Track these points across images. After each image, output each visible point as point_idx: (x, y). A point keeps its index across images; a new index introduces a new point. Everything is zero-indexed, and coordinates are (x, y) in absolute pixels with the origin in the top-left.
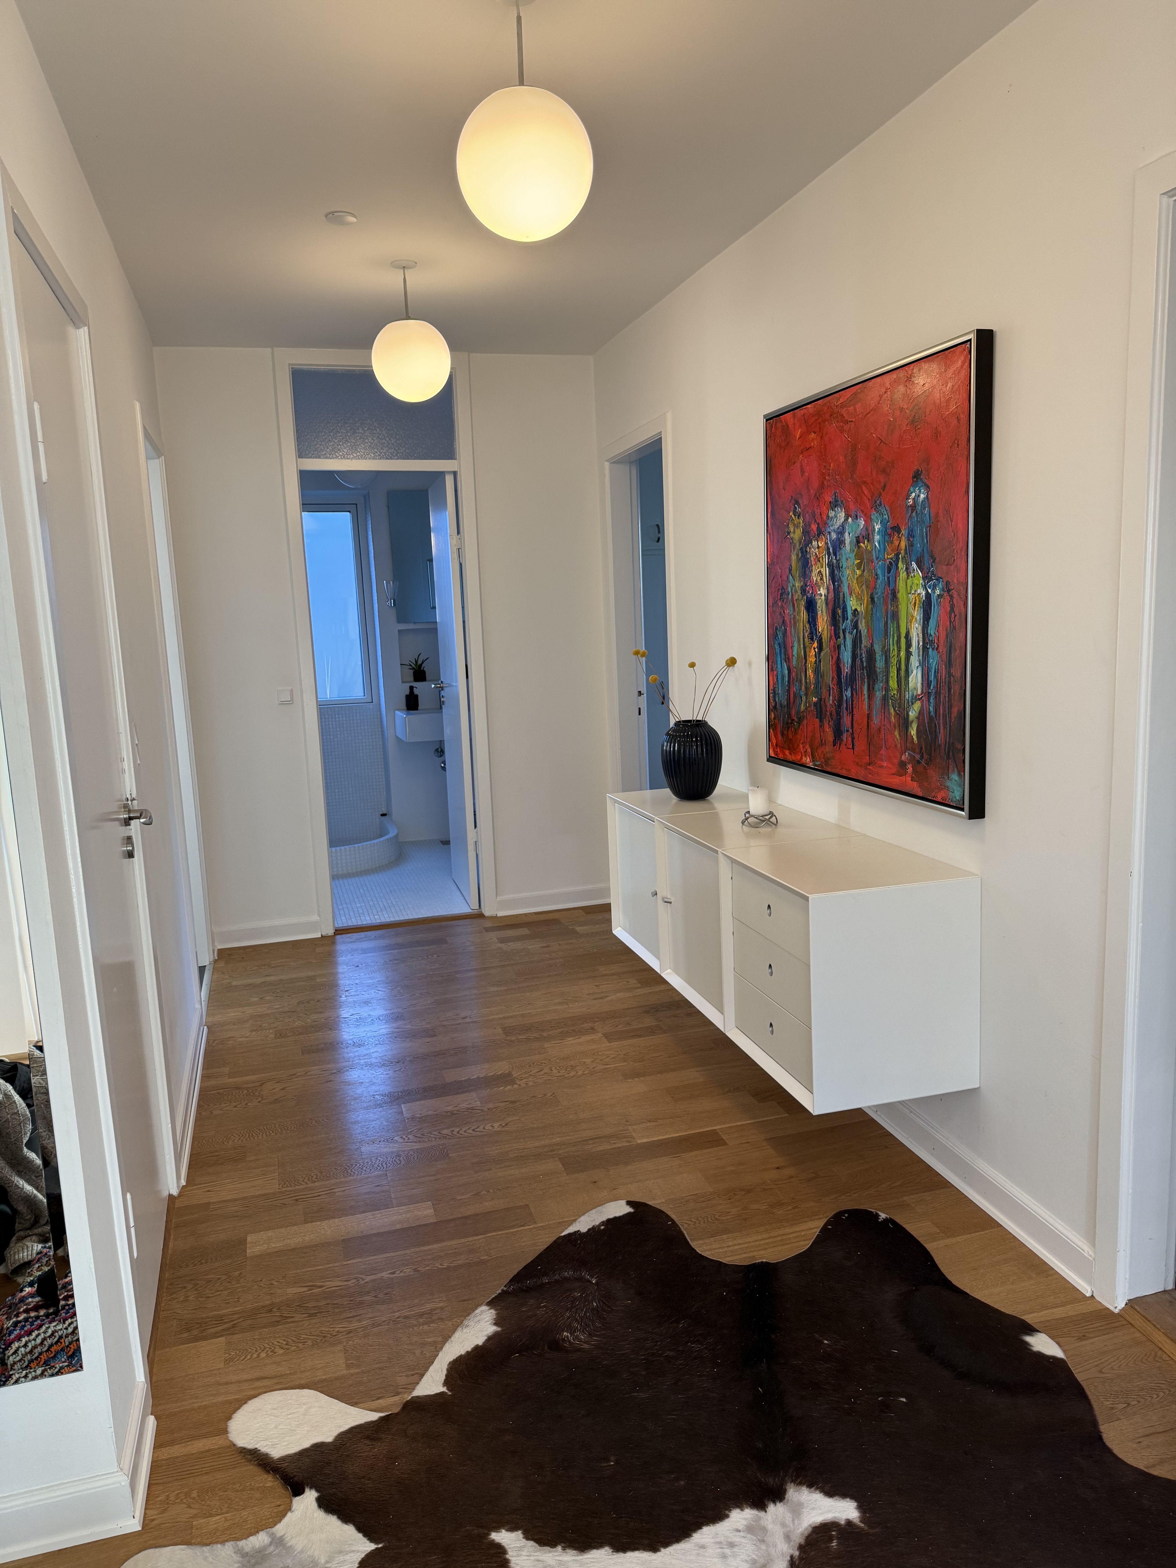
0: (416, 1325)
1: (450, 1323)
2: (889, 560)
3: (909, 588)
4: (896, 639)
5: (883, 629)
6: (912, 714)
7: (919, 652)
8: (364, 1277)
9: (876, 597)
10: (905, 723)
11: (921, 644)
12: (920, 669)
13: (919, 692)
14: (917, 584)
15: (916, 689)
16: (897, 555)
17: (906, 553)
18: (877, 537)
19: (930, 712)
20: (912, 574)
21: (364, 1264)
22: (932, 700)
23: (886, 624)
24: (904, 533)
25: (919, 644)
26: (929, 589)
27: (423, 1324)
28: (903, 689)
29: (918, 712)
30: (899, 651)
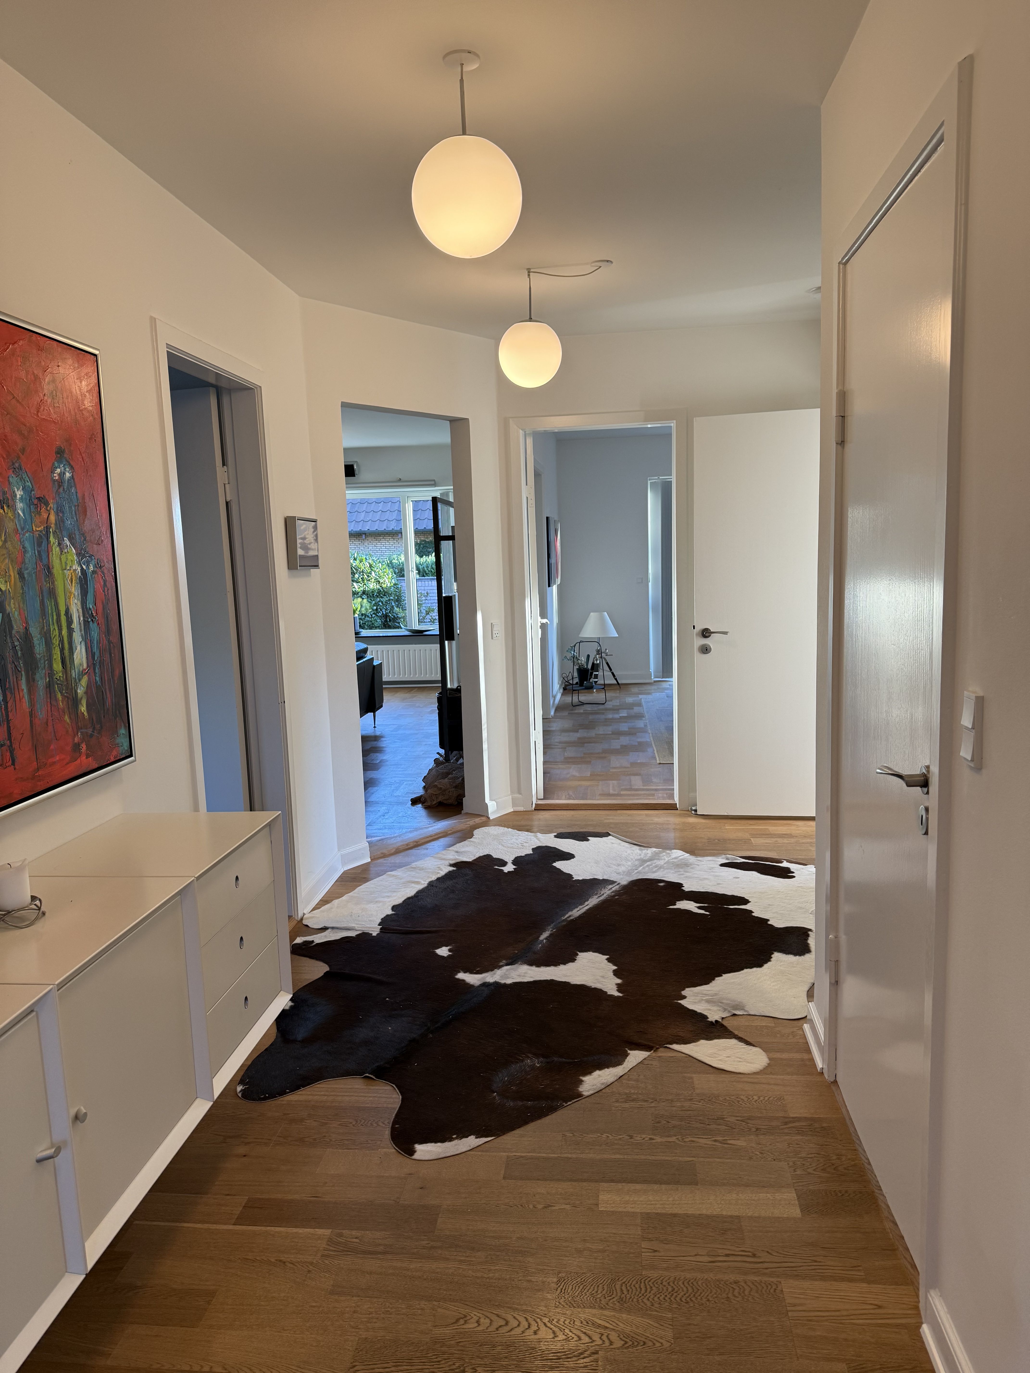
0: (640, 1094)
1: (614, 1090)
2: (38, 533)
3: (63, 564)
4: (55, 617)
5: (39, 608)
6: (80, 691)
7: (80, 627)
8: (677, 1141)
9: (26, 573)
10: (75, 702)
11: (82, 619)
12: (83, 644)
13: (85, 666)
14: (72, 561)
15: (81, 664)
16: (48, 528)
17: (56, 528)
18: (20, 505)
19: (96, 682)
20: (66, 550)
21: (676, 1153)
22: (97, 671)
23: (42, 603)
24: (52, 506)
25: (80, 620)
26: (83, 566)
27: (634, 1094)
28: (68, 669)
29: (85, 687)
30: (60, 630)
